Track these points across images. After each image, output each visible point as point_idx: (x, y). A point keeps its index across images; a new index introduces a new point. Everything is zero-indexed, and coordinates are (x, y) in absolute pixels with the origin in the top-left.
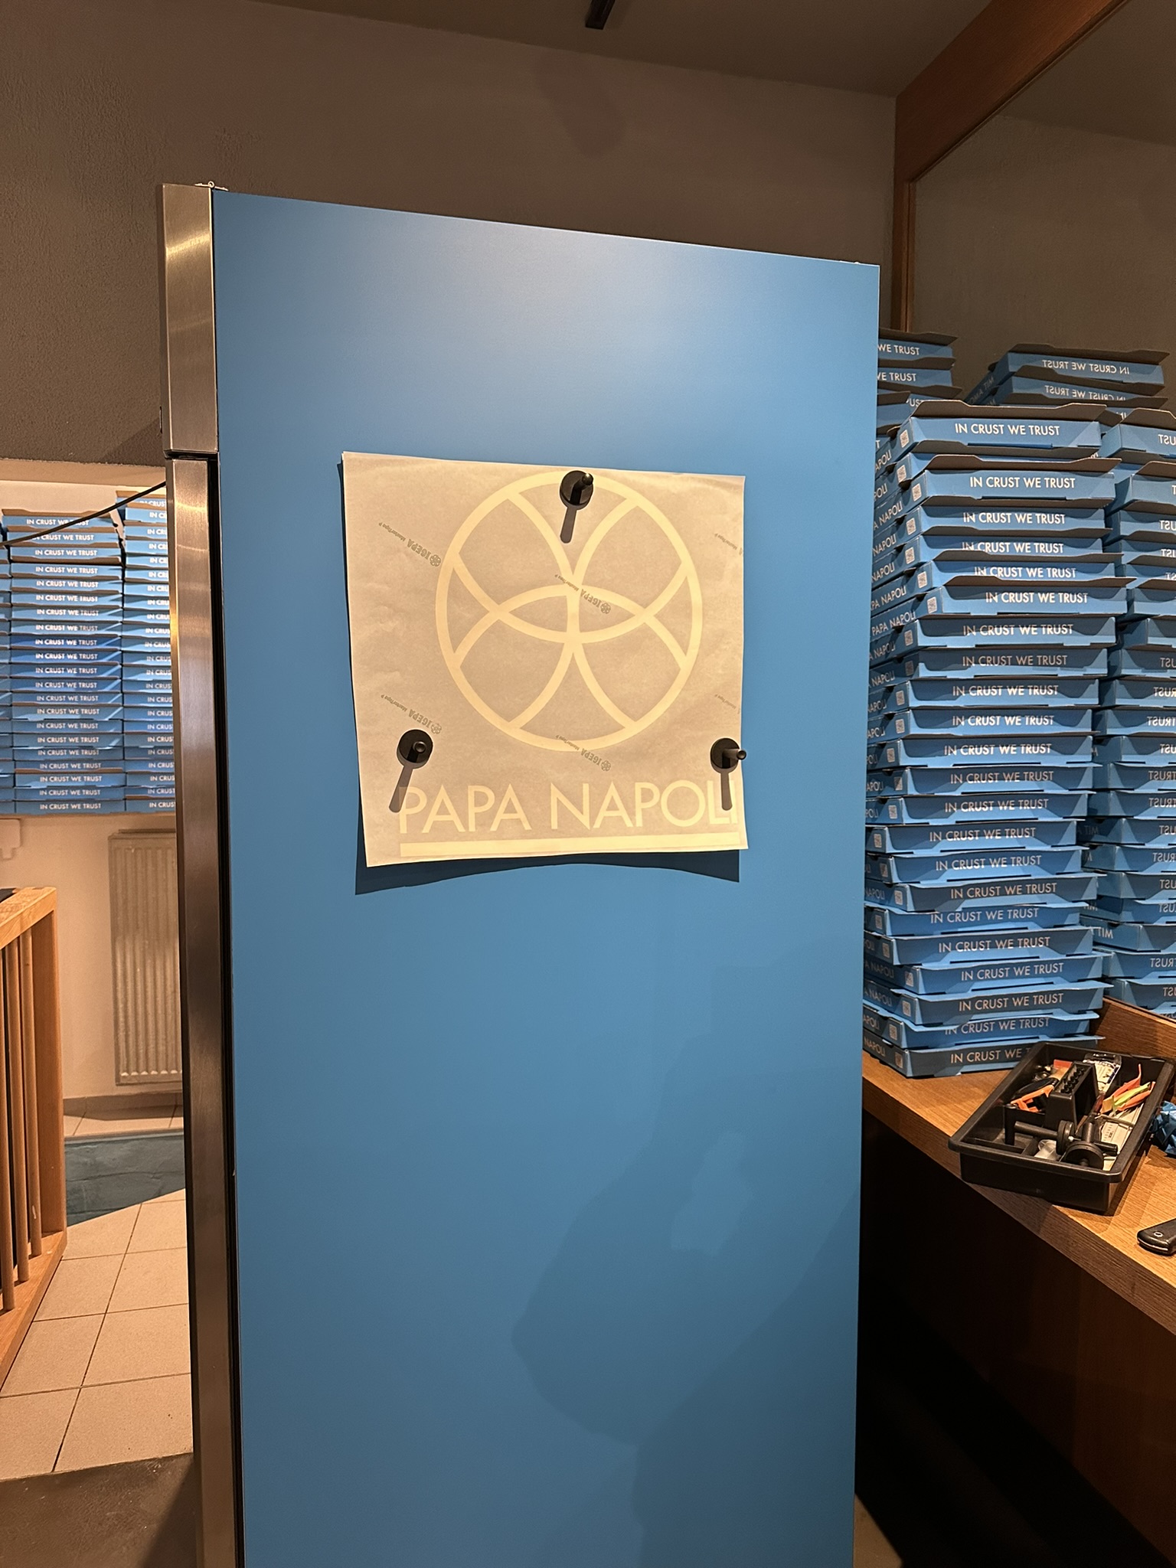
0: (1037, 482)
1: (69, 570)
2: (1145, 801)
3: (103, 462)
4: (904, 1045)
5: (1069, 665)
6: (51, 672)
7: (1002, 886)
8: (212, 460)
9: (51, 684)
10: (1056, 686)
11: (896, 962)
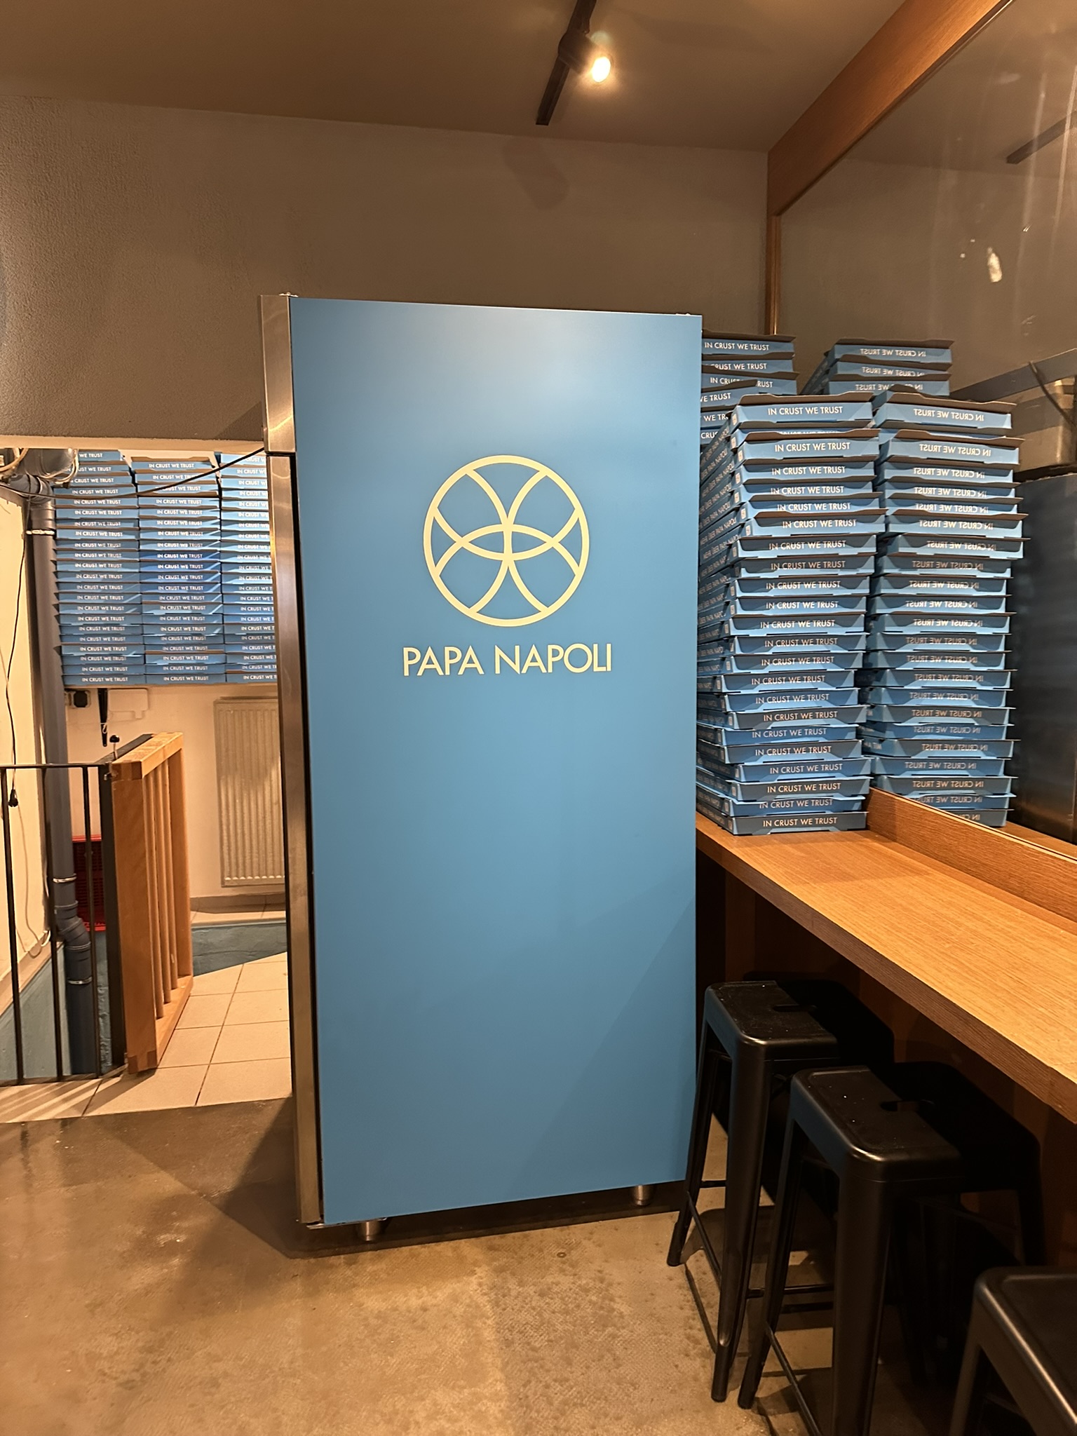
0: (822, 446)
1: (181, 501)
2: (904, 657)
3: (216, 439)
4: (732, 815)
5: (846, 568)
6: (169, 578)
7: (799, 713)
8: (292, 456)
9: (169, 587)
10: (839, 582)
11: (727, 762)
